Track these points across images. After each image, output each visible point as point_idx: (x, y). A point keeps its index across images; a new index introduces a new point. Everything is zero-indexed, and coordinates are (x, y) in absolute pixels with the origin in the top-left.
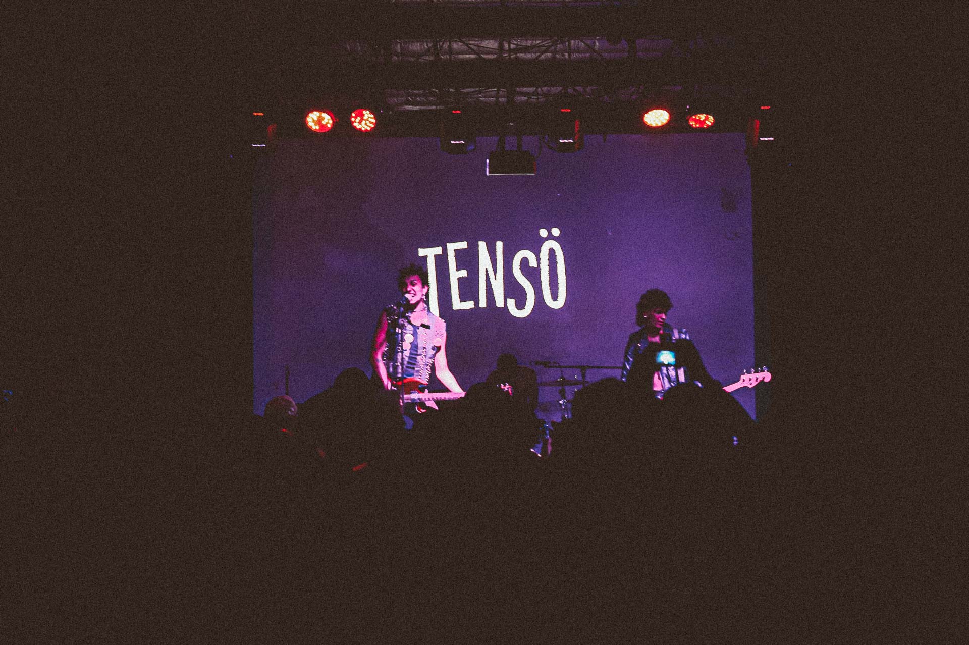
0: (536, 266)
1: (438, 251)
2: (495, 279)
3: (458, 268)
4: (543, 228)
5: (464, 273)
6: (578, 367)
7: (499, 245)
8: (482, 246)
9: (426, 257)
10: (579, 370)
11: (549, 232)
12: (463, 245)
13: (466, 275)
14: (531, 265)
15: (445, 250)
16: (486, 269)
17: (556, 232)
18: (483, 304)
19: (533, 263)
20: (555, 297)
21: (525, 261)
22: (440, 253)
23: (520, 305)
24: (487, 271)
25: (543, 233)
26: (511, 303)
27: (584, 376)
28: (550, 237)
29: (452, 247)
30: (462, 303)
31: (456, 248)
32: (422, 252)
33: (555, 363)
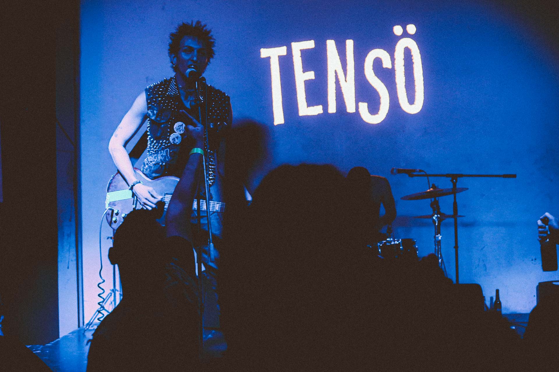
0: (390, 66)
1: (282, 51)
2: (346, 81)
3: (305, 70)
4: (398, 25)
5: (311, 75)
6: (447, 175)
7: (350, 44)
8: (331, 45)
9: (269, 58)
10: (450, 179)
11: (404, 28)
12: (310, 44)
13: (313, 78)
14: (385, 66)
15: (290, 50)
16: (335, 71)
17: (412, 29)
18: (332, 109)
19: (387, 64)
20: (411, 100)
21: (378, 62)
22: (285, 53)
23: (374, 109)
24: (336, 72)
25: (398, 30)
26: (363, 107)
27: (455, 185)
28: (405, 34)
29: (298, 47)
30: (309, 108)
31: (302, 48)
32: (265, 53)
33: (420, 171)
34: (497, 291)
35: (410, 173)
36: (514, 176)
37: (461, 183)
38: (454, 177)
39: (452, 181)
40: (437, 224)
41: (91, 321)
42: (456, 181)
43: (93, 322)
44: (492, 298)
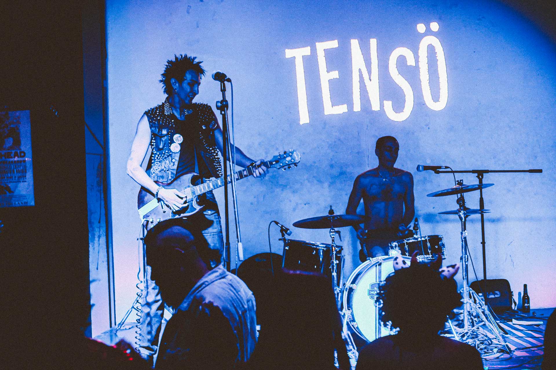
0: (414, 64)
1: (307, 51)
2: (371, 80)
3: (329, 70)
4: (421, 23)
5: (335, 74)
6: (474, 172)
7: (373, 42)
8: (355, 43)
9: (294, 58)
10: (476, 175)
11: (428, 26)
12: (334, 44)
13: (337, 77)
14: (409, 63)
15: (314, 50)
16: (360, 69)
17: (435, 26)
18: (357, 108)
19: (411, 62)
20: (436, 98)
21: (402, 60)
22: (309, 53)
23: (399, 107)
24: (360, 71)
26: (388, 105)
27: (481, 181)
28: (429, 32)
29: (322, 47)
30: (334, 107)
31: (326, 48)
32: (289, 53)
33: (446, 167)
34: (525, 286)
35: (436, 169)
36: (540, 171)
37: (487, 179)
38: (480, 173)
39: (478, 177)
40: (463, 221)
41: (123, 321)
42: (482, 177)
43: (124, 322)
44: (520, 294)
